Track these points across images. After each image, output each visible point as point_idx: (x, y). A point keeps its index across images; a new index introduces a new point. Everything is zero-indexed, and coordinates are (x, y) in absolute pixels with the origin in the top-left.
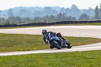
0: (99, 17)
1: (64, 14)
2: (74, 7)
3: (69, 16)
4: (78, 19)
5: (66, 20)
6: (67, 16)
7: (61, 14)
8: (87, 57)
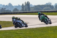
0: (24, 10)
1: (4, 8)
2: (10, 4)
3: (7, 10)
4: (12, 11)
5: (6, 12)
6: (6, 10)
7: (3, 9)
8: (18, 33)
